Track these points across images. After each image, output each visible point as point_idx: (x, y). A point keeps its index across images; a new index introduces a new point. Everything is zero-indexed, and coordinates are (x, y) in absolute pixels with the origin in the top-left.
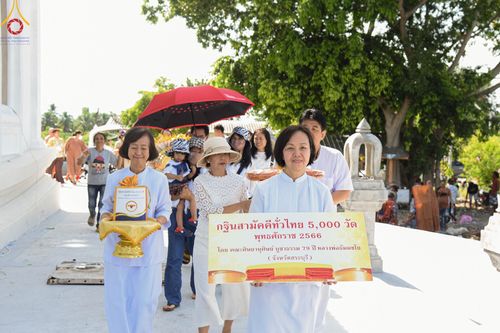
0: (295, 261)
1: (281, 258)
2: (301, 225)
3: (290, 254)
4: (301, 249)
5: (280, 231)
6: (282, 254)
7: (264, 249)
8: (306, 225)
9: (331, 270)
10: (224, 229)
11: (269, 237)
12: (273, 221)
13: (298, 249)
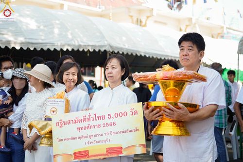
0: (100, 144)
1: (92, 143)
2: (103, 117)
3: (98, 139)
4: (104, 135)
5: (92, 123)
6: (92, 140)
7: (82, 137)
8: (107, 117)
9: (121, 148)
10: (60, 125)
11: (85, 128)
12: (87, 117)
13: (102, 135)
